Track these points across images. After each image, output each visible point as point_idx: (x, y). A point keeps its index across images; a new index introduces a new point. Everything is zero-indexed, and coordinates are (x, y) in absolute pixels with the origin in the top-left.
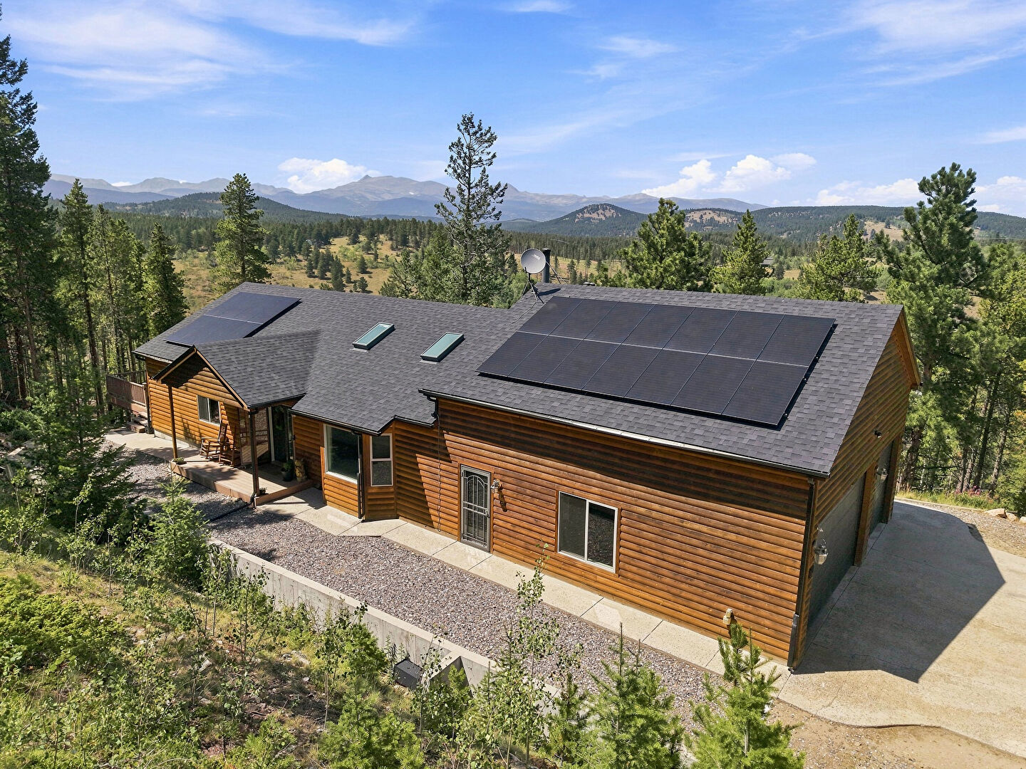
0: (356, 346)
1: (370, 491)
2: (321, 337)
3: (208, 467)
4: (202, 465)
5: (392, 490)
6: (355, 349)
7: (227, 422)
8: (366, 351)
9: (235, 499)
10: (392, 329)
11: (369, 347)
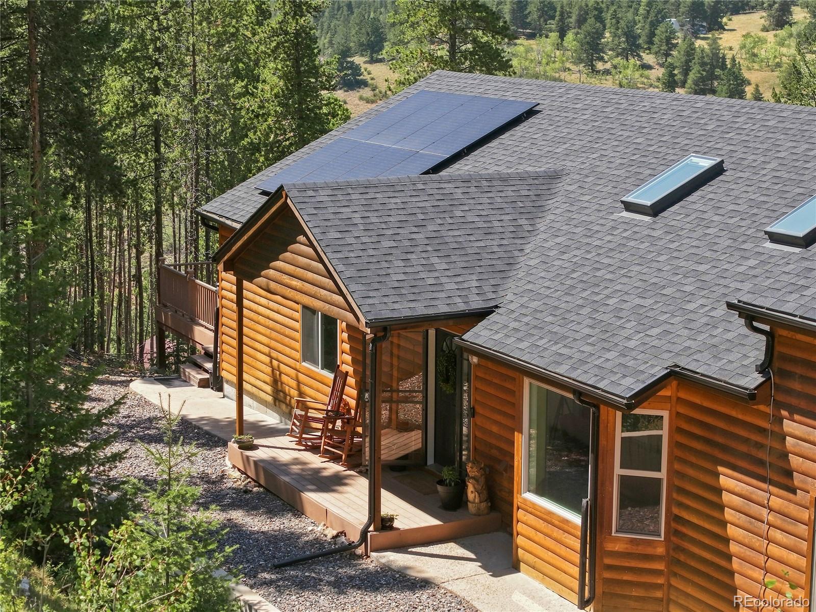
0: (629, 207)
1: (610, 547)
2: (563, 186)
3: (296, 462)
4: (285, 456)
5: (660, 550)
6: (626, 214)
7: (350, 369)
8: (647, 219)
9: (331, 533)
10: (716, 171)
11: (657, 209)
